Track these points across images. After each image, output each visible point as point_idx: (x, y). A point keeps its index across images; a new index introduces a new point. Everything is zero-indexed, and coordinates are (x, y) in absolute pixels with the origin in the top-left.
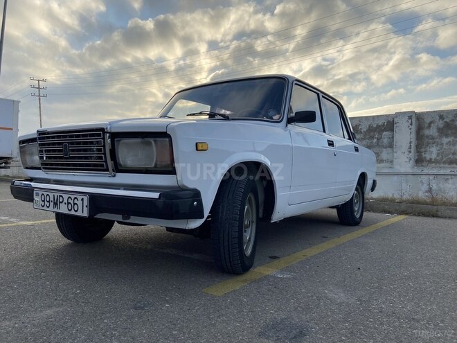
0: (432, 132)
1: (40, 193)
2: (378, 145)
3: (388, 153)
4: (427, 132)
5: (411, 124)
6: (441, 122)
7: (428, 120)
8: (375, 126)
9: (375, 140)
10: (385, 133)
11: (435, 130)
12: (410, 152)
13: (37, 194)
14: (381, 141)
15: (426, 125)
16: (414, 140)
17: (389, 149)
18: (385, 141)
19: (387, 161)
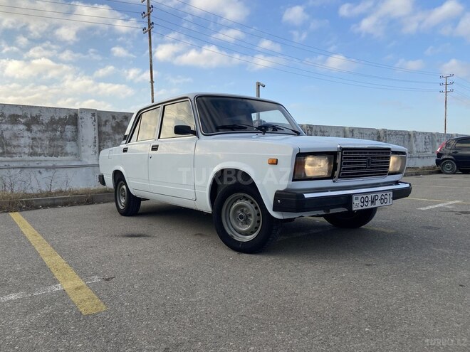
0: (107, 129)
1: (360, 197)
2: (61, 138)
3: (72, 147)
4: (104, 129)
5: (95, 121)
6: (114, 121)
7: (104, 119)
8: (57, 118)
9: (58, 133)
10: (67, 127)
11: (110, 128)
12: (95, 146)
13: (357, 199)
14: (64, 134)
15: (103, 123)
16: (97, 135)
17: (73, 142)
18: (69, 134)
19: (72, 154)
